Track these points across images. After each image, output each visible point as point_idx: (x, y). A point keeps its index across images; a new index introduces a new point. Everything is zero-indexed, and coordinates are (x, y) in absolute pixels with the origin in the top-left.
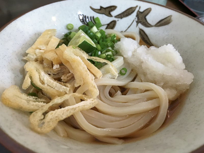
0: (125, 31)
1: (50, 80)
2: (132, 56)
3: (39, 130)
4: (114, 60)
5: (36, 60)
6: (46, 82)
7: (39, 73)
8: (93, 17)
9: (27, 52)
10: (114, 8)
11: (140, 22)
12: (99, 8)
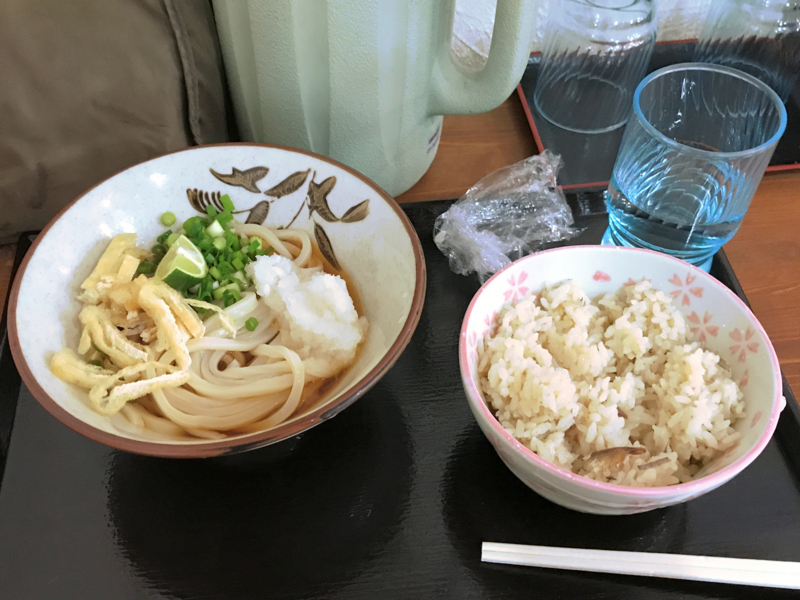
0: (287, 228)
1: (119, 339)
2: (271, 292)
3: (101, 409)
4: (235, 301)
5: (99, 303)
6: (114, 343)
7: (104, 327)
8: (219, 194)
9: (83, 286)
10: (263, 172)
11: (316, 208)
12: (230, 172)
